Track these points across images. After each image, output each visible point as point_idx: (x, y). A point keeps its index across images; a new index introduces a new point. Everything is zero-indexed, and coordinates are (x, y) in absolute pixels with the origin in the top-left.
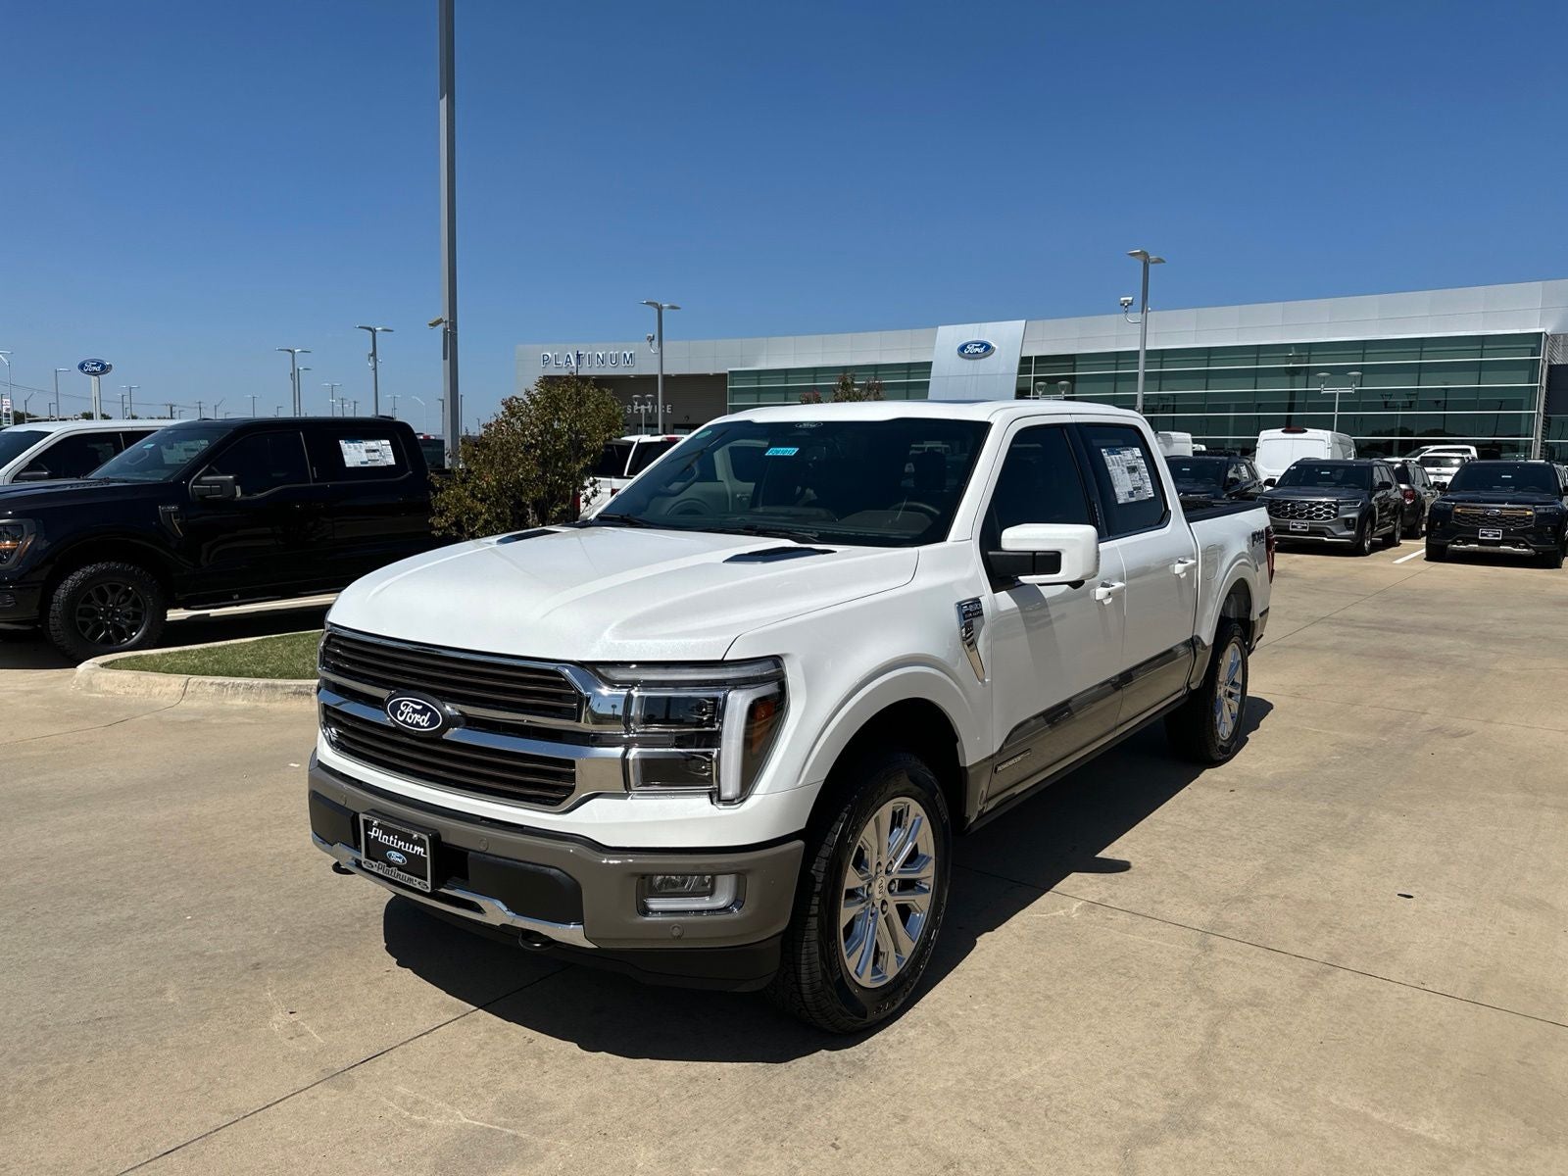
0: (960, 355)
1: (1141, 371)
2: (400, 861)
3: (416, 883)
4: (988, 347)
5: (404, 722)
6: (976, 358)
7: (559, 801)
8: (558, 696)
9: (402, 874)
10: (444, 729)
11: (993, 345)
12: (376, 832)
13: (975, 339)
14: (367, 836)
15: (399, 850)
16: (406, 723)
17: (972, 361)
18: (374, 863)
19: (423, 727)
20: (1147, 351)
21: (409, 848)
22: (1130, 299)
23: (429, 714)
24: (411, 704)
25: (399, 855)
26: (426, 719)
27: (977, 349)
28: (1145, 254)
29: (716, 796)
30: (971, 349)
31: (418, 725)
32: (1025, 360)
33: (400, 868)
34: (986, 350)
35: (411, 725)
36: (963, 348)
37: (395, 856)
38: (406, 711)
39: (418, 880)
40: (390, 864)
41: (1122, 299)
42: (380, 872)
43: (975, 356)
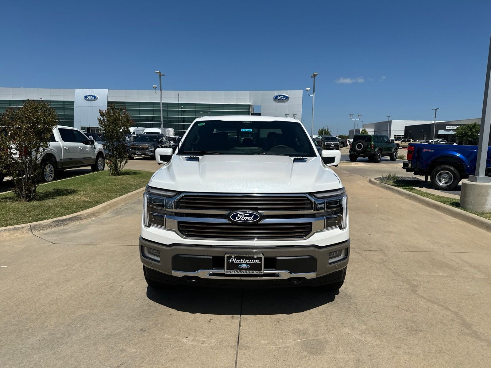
0: (85, 100)
1: (161, 109)
2: (247, 267)
3: (255, 272)
4: (95, 98)
5: (240, 220)
6: (91, 101)
7: (305, 236)
8: (304, 204)
9: (247, 271)
10: (260, 220)
11: (97, 97)
12: (232, 260)
13: (90, 94)
14: (228, 263)
15: (247, 263)
16: (242, 221)
17: (89, 102)
18: (232, 271)
19: (250, 221)
20: (163, 103)
21: (251, 262)
22: (156, 86)
23: (253, 216)
24: (243, 214)
25: (245, 265)
26: (252, 218)
27: (91, 98)
28: (160, 73)
29: (341, 228)
30: (89, 97)
31: (247, 220)
32: (109, 103)
33: (246, 269)
34: (94, 98)
35: (244, 221)
36: (86, 97)
37: (243, 266)
38: (241, 217)
39: (256, 271)
40: (241, 269)
41: (154, 86)
42: (236, 273)
43: (90, 100)
